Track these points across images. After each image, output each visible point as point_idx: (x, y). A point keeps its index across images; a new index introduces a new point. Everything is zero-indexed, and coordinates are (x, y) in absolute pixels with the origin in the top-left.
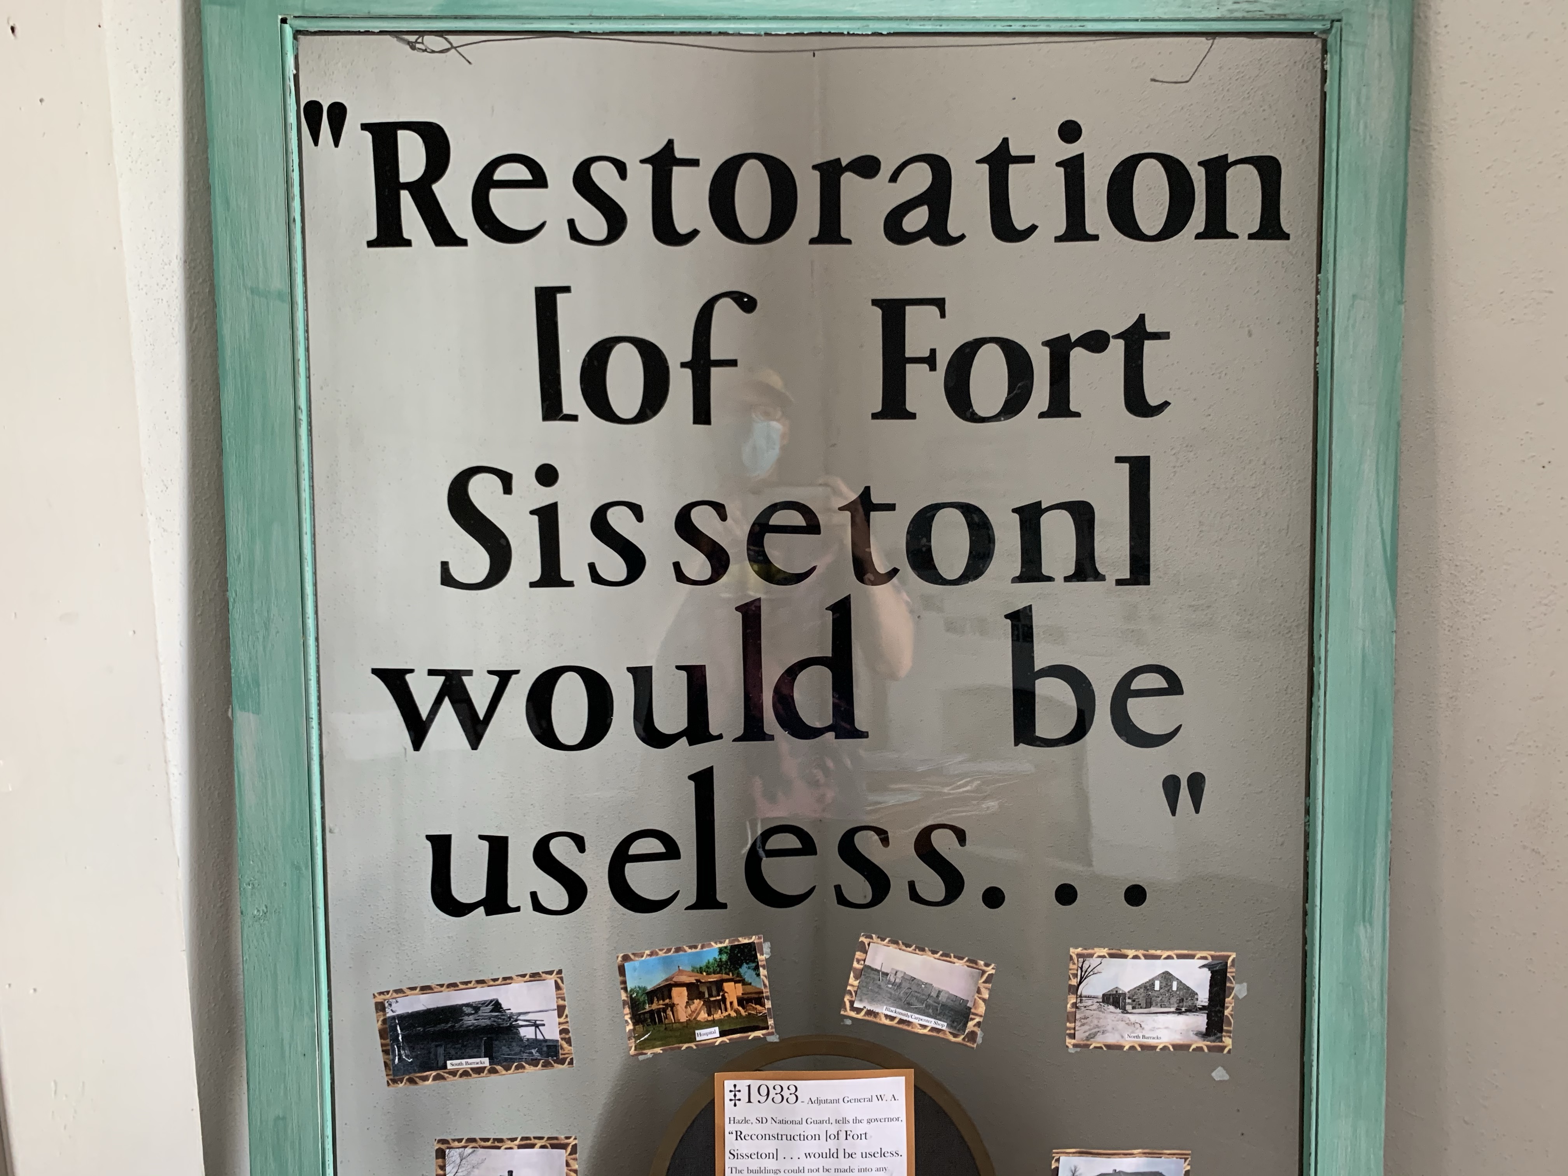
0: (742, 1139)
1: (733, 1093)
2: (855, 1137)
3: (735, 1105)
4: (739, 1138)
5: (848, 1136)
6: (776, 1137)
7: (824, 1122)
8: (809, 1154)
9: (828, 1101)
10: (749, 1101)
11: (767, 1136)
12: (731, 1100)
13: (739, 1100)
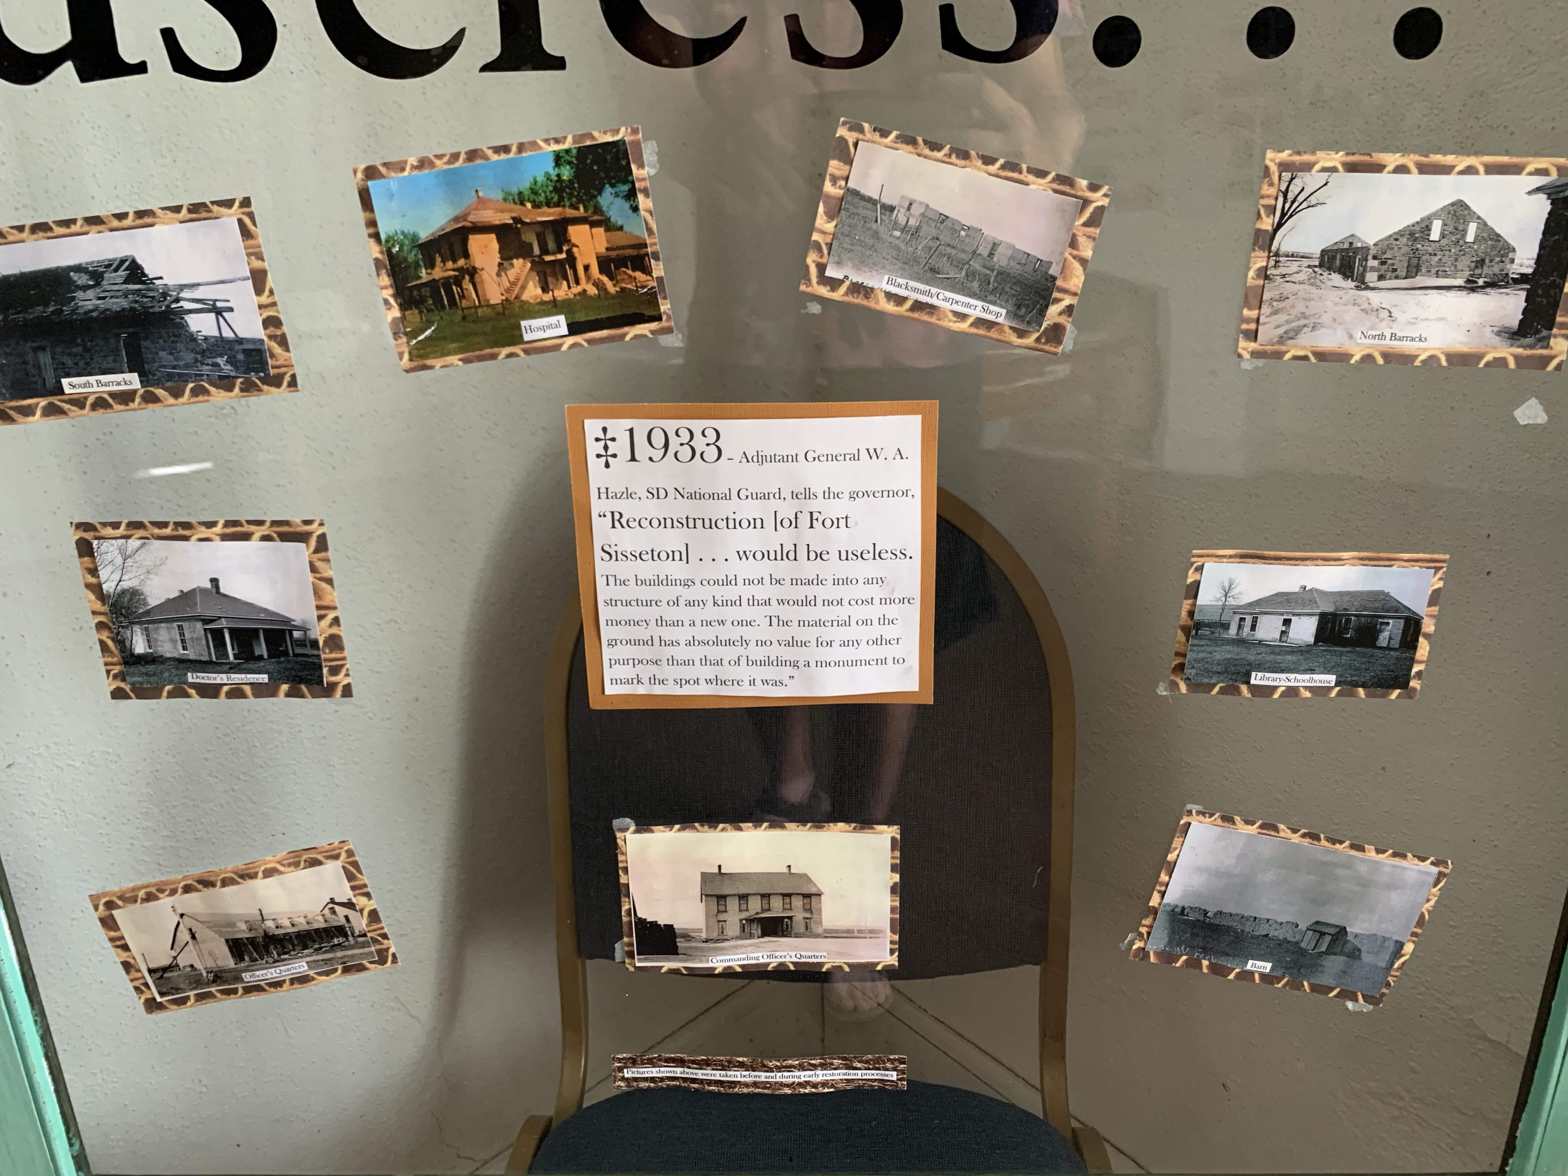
0: (623, 527)
1: (602, 443)
2: (828, 523)
3: (607, 465)
4: (617, 524)
5: (815, 522)
6: (684, 522)
7: (771, 496)
8: (745, 552)
9: (777, 458)
10: (633, 459)
11: (669, 522)
12: (599, 456)
13: (614, 456)
